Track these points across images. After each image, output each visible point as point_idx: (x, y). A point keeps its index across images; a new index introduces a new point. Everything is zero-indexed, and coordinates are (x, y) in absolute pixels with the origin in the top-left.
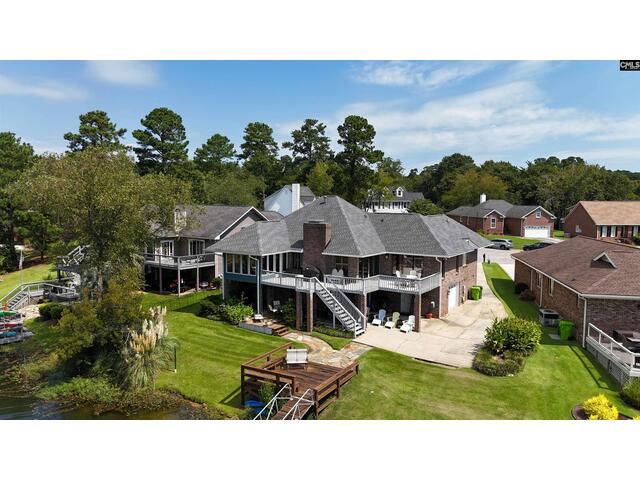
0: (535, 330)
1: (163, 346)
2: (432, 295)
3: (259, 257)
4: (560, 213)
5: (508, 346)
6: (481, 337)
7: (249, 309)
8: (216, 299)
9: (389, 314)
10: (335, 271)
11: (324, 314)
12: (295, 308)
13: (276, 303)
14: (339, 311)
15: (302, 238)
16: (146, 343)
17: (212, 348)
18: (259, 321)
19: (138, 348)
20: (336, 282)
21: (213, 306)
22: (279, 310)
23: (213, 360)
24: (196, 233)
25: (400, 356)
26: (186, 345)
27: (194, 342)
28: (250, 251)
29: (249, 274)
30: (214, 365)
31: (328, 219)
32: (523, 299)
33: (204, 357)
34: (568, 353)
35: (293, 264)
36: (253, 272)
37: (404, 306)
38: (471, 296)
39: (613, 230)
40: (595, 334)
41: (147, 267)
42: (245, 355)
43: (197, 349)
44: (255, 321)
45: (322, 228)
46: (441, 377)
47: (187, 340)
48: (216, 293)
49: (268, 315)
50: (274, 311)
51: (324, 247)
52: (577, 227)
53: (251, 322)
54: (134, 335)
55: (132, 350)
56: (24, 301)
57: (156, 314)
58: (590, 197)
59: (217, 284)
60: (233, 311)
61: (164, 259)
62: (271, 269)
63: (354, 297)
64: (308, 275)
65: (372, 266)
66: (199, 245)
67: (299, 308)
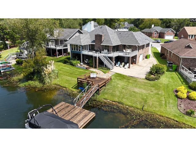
0: (165, 67)
1: (54, 72)
2: (135, 57)
3: (81, 46)
4: (177, 30)
5: (156, 72)
6: (149, 70)
7: (79, 61)
8: (69, 59)
9: (121, 63)
10: (105, 50)
11: (101, 63)
12: (93, 61)
13: (87, 60)
14: (106, 62)
15: (94, 40)
16: (49, 71)
17: (68, 73)
18: (82, 65)
19: (46, 73)
20: (105, 53)
21: (68, 60)
22: (88, 62)
23: (69, 76)
24: (61, 38)
25: (124, 75)
26: (60, 72)
27: (63, 71)
28: (78, 44)
29: (78, 51)
30: (69, 77)
31: (103, 33)
32: (162, 58)
33: (66, 75)
34: (174, 74)
35: (92, 48)
36: (79, 50)
37: (126, 60)
38: (146, 58)
39: (193, 36)
40: (183, 68)
41: (47, 48)
42: (78, 75)
43: (64, 73)
44: (81, 65)
45: (101, 36)
46: (136, 81)
47: (61, 70)
48: (68, 57)
49: (85, 63)
50: (86, 62)
51: (101, 42)
52: (182, 35)
53: (80, 65)
54: (45, 69)
55: (45, 73)
56: (11, 58)
57: (51, 63)
58: (188, 25)
59: (69, 54)
60: (74, 62)
61: (52, 46)
62: (85, 49)
63: (111, 58)
64: (97, 51)
65: (117, 48)
66: (62, 42)
67: (94, 61)
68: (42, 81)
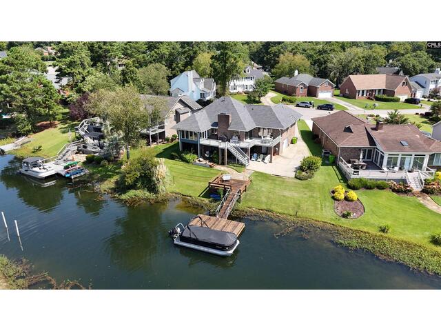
0: (319, 160)
3: (198, 132)
5: (309, 168)
6: (299, 164)
7: (195, 156)
9: (258, 155)
11: (231, 156)
12: (218, 155)
13: (207, 152)
14: (238, 156)
15: (217, 121)
18: (201, 161)
19: (159, 177)
20: (235, 142)
22: (209, 156)
25: (266, 174)
32: (315, 143)
35: (212, 135)
36: (195, 138)
37: (263, 151)
38: (292, 143)
39: (365, 92)
44: (199, 161)
45: (227, 117)
46: (284, 181)
49: (205, 158)
51: (228, 126)
52: (347, 90)
55: (157, 178)
60: (188, 156)
62: (203, 137)
63: (245, 150)
64: (223, 140)
67: (220, 155)
68: (152, 188)
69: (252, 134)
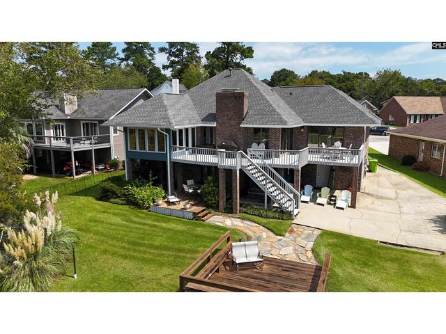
1: (56, 244)
7: (159, 190)
8: (118, 180)
12: (218, 187)
13: (190, 182)
14: (271, 189)
15: (214, 111)
16: (29, 244)
17: (121, 240)
18: (173, 203)
19: (17, 253)
21: (115, 188)
22: (195, 190)
23: (125, 257)
26: (87, 238)
27: (97, 233)
28: (159, 124)
29: (157, 151)
32: (415, 169)
33: (114, 254)
35: (204, 139)
38: (369, 170)
39: (418, 118)
42: (168, 249)
43: (103, 241)
44: (169, 203)
45: (239, 97)
47: (87, 230)
48: (116, 174)
49: (183, 195)
50: (191, 191)
51: (241, 118)
52: (390, 116)
53: (165, 205)
54: (11, 233)
55: (10, 255)
57: (44, 202)
59: (115, 165)
60: (143, 192)
62: (181, 144)
66: (94, 127)
67: (222, 186)
69: (292, 139)
